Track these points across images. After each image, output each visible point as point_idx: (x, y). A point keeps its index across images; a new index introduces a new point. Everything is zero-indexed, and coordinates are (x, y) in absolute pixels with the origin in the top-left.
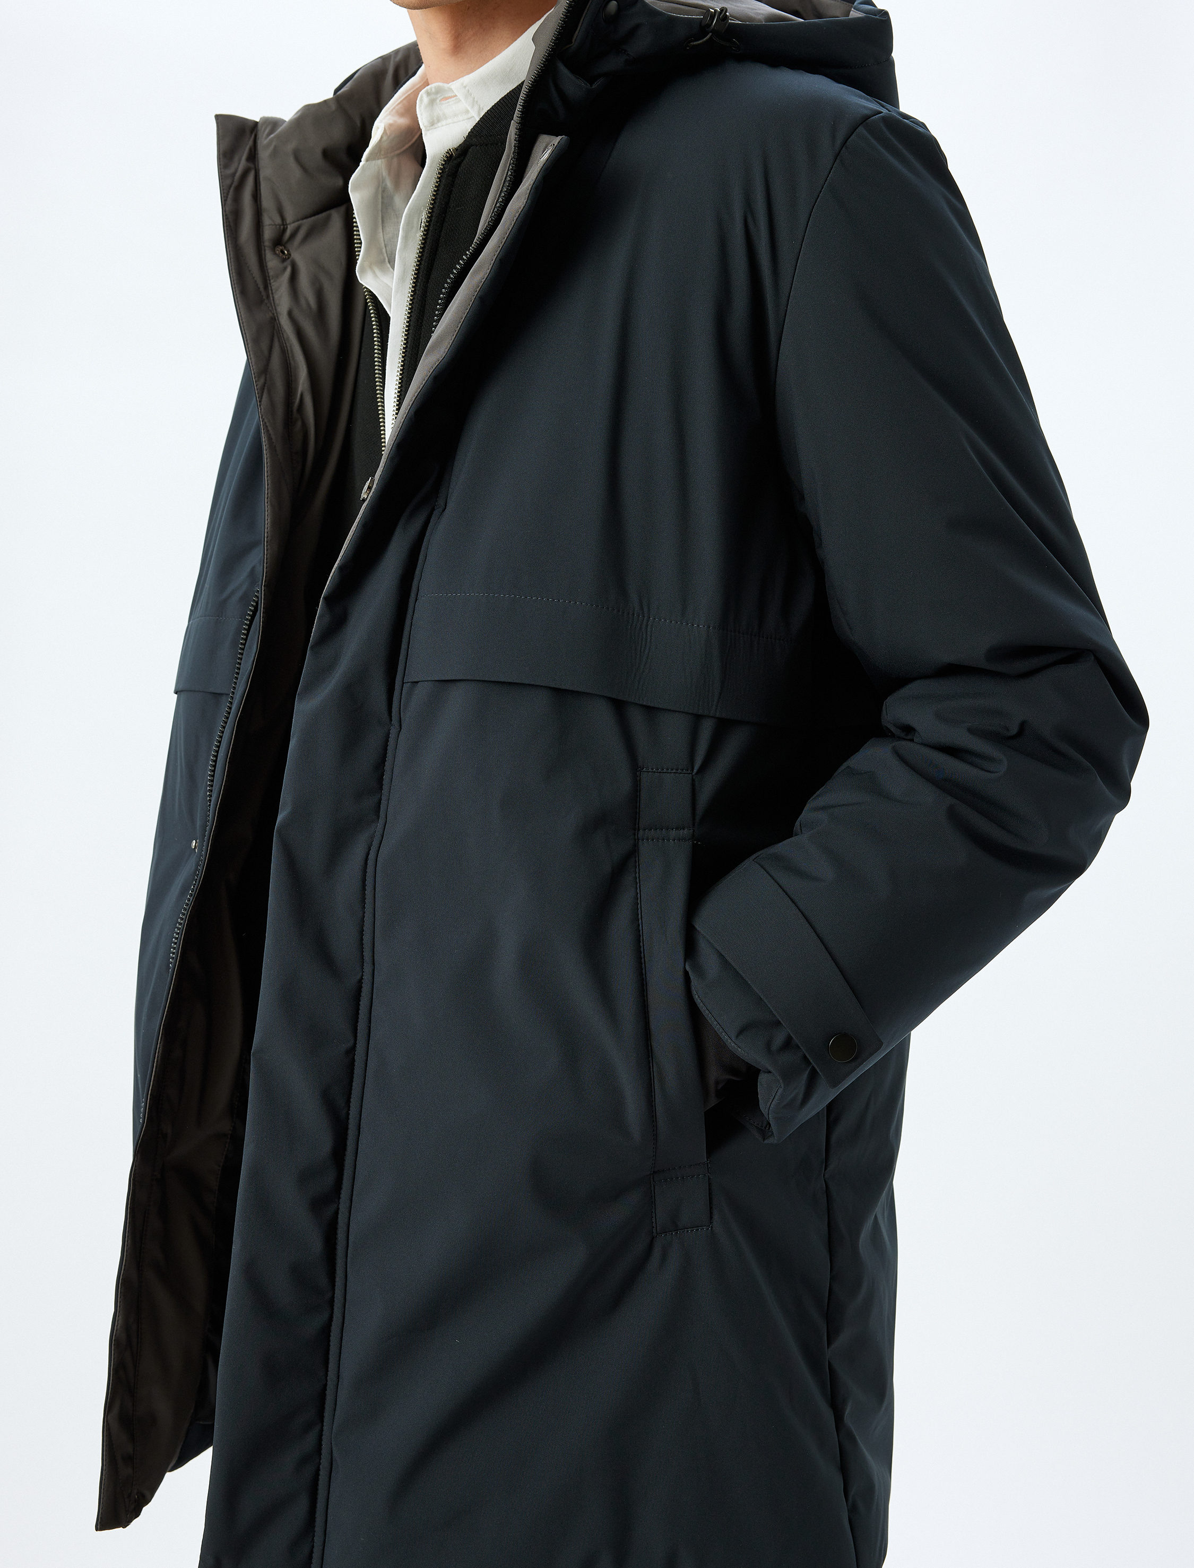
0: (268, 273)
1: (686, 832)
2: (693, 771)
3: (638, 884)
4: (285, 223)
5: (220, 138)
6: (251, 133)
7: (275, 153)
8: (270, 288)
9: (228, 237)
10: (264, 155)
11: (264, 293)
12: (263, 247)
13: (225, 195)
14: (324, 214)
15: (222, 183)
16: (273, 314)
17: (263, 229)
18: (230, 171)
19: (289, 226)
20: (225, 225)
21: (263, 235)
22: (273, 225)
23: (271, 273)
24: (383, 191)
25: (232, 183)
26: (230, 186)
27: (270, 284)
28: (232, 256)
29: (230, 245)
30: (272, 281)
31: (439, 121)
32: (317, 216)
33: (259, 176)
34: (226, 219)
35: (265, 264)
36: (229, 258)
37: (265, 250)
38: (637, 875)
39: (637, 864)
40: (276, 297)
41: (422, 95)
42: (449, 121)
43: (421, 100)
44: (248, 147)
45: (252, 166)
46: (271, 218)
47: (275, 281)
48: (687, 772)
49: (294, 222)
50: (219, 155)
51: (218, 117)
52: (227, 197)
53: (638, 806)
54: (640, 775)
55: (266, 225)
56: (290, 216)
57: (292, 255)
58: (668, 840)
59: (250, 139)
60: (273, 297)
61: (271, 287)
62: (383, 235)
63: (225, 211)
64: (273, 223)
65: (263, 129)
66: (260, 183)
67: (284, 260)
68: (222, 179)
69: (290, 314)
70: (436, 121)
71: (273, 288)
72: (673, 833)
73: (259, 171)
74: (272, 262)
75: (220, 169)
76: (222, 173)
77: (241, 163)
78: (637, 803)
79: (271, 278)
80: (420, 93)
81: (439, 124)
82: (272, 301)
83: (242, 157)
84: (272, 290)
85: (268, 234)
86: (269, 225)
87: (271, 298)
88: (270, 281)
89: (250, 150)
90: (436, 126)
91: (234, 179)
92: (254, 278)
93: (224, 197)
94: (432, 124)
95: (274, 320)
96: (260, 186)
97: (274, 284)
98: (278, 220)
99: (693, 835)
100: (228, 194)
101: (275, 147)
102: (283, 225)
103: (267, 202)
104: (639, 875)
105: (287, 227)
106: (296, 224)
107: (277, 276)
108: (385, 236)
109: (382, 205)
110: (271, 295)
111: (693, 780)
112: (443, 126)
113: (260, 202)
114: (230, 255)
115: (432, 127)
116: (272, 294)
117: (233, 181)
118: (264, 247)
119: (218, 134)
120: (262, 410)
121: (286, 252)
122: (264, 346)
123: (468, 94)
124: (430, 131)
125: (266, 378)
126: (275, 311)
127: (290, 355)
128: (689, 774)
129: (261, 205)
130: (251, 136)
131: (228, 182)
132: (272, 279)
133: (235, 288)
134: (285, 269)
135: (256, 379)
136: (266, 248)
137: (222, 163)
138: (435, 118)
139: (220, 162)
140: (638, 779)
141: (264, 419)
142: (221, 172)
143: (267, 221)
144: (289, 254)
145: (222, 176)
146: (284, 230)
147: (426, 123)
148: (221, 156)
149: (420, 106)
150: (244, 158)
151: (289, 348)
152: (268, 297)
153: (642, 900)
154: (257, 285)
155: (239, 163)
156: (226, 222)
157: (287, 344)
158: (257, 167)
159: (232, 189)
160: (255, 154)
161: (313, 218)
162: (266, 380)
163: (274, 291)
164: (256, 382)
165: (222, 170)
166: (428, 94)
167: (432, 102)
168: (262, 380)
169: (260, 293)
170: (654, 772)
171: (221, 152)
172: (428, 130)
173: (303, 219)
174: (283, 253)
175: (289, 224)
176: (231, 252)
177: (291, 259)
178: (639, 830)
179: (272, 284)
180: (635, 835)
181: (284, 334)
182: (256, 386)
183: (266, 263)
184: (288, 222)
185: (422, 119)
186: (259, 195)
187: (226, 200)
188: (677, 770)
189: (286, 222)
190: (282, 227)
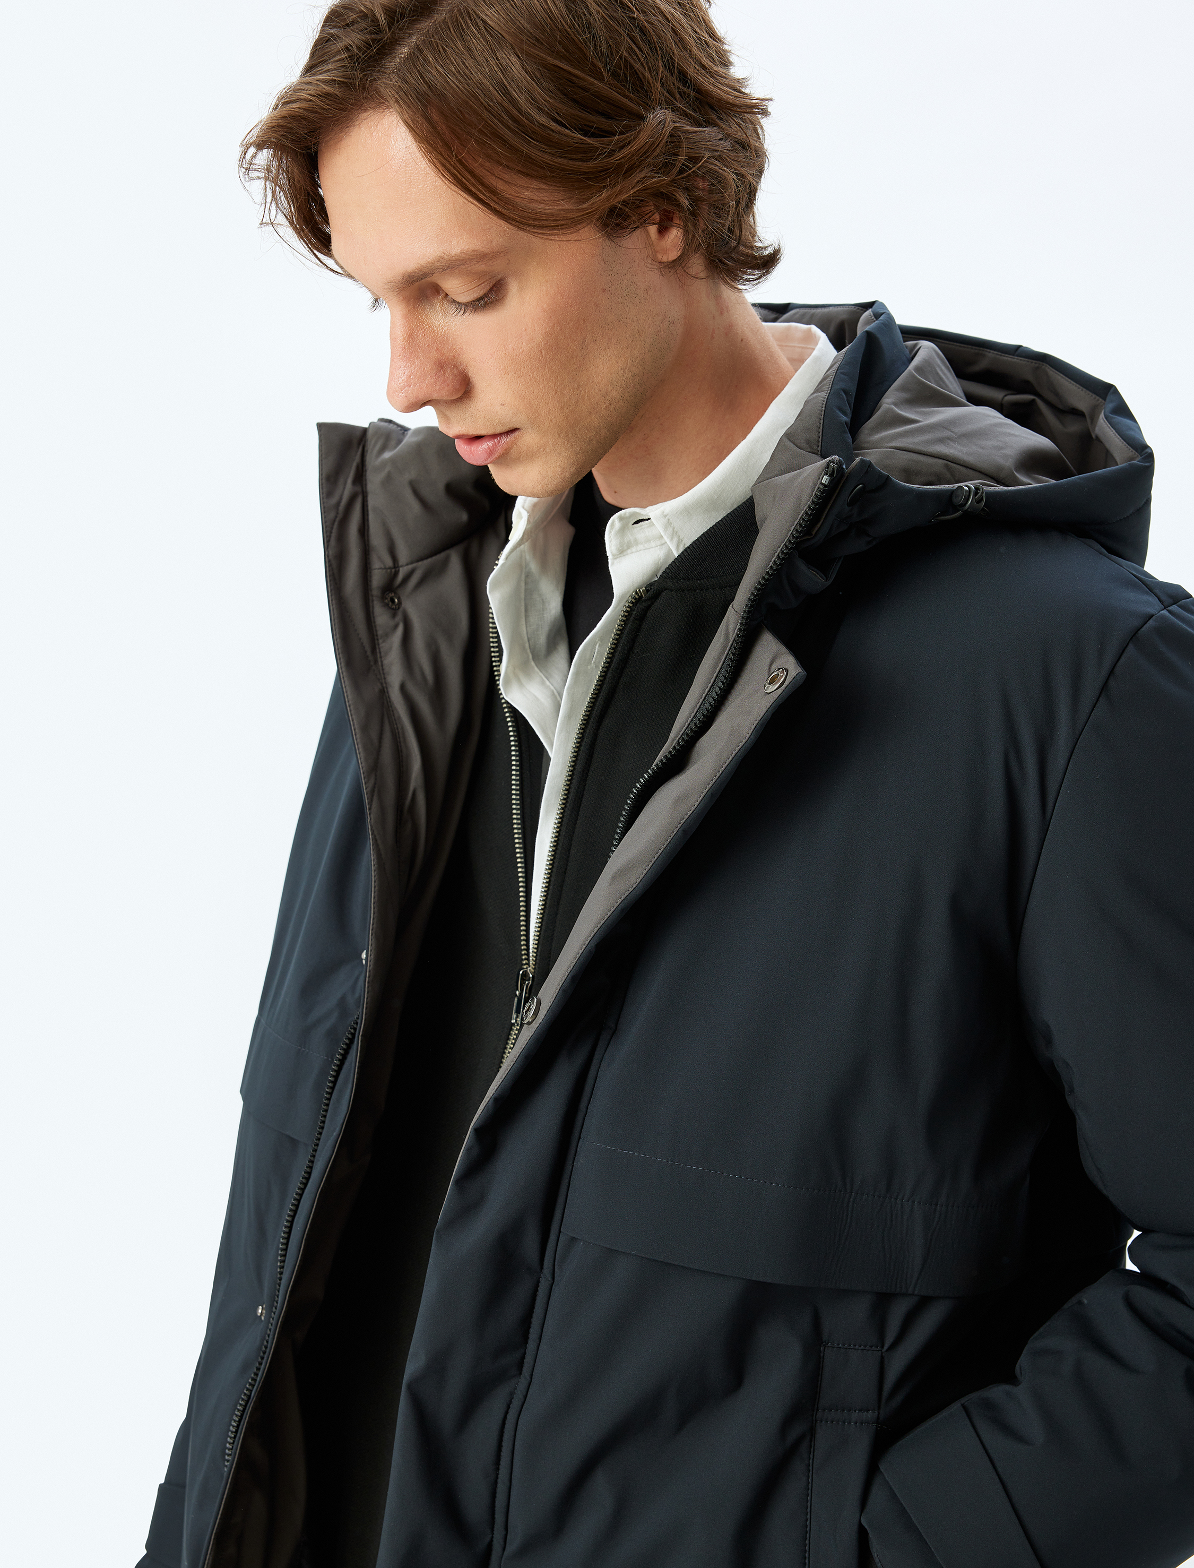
0: (376, 631)
1: (870, 1415)
2: (882, 1347)
3: (811, 1472)
4: (396, 566)
5: (323, 456)
6: (359, 444)
7: (388, 479)
8: (378, 651)
9: (331, 591)
10: (374, 481)
11: (371, 658)
12: (370, 598)
13: (328, 534)
14: (442, 556)
15: (325, 517)
16: (382, 684)
17: (370, 573)
18: (334, 500)
19: (401, 569)
20: (328, 575)
21: (371, 581)
22: (383, 569)
23: (380, 632)
24: (527, 577)
25: (336, 517)
26: (334, 521)
27: (378, 644)
28: (336, 615)
29: (334, 601)
30: (380, 641)
31: (629, 547)
32: (434, 558)
33: (367, 506)
34: (329, 566)
35: (372, 618)
36: (332, 618)
37: (373, 601)
38: (811, 1461)
39: (812, 1449)
40: (386, 662)
41: (613, 522)
42: (641, 547)
43: (612, 525)
44: (355, 464)
45: (358, 489)
46: (382, 562)
47: (384, 642)
48: (876, 1349)
49: (407, 564)
50: (322, 479)
51: (321, 426)
52: (330, 537)
53: (819, 1385)
54: (824, 1351)
55: (375, 569)
56: (404, 555)
57: (403, 603)
58: (849, 1423)
59: (357, 452)
60: (382, 662)
61: (379, 649)
62: (526, 627)
63: (328, 556)
64: (382, 566)
65: (373, 442)
66: (368, 511)
67: (394, 616)
68: (324, 512)
69: (403, 688)
70: (625, 548)
71: (382, 650)
72: (855, 1415)
73: (367, 496)
74: (382, 617)
75: (323, 499)
76: (325, 504)
77: (347, 488)
78: (818, 1381)
79: (379, 637)
80: (612, 518)
81: (629, 551)
82: (380, 668)
83: (347, 478)
84: (380, 653)
85: (377, 579)
86: (379, 569)
87: (380, 663)
88: (378, 640)
89: (357, 467)
90: (625, 553)
91: (338, 510)
92: (360, 639)
93: (327, 536)
94: (622, 552)
95: (383, 693)
96: (368, 515)
97: (384, 646)
98: (389, 563)
99: (878, 1418)
100: (331, 532)
101: (389, 473)
102: (395, 567)
103: (377, 539)
104: (813, 1462)
105: (399, 570)
106: (410, 567)
107: (387, 635)
108: (528, 628)
109: (525, 592)
110: (379, 660)
111: (882, 1358)
112: (632, 553)
113: (368, 536)
114: (334, 615)
115: (621, 555)
116: (381, 657)
117: (337, 513)
118: (372, 596)
119: (320, 450)
120: (372, 820)
121: (396, 600)
122: (374, 735)
123: (668, 524)
124: (618, 559)
125: (376, 776)
126: (383, 680)
127: (401, 739)
128: (878, 1351)
129: (368, 540)
130: (358, 448)
131: (332, 515)
132: (381, 639)
133: (340, 659)
134: (396, 626)
135: (366, 779)
136: (374, 598)
137: (325, 490)
138: (625, 545)
139: (322, 489)
140: (822, 1355)
141: (373, 831)
142: (323, 503)
143: (376, 564)
144: (400, 603)
145: (324, 508)
146: (396, 573)
147: (615, 552)
148: (324, 480)
149: (610, 532)
150: (350, 481)
151: (400, 731)
152: (376, 662)
153: (813, 1491)
154: (364, 648)
155: (344, 488)
156: (329, 571)
157: (398, 725)
158: (364, 489)
159: (336, 523)
160: (363, 472)
161: (429, 560)
162: (376, 779)
163: (382, 654)
164: (365, 783)
165: (325, 500)
166: (621, 518)
167: (623, 530)
168: (372, 781)
169: (367, 657)
170: (840, 1348)
171: (324, 475)
172: (616, 558)
173: (418, 561)
174: (393, 601)
175: (402, 566)
176: (335, 611)
177: (401, 609)
178: (818, 1410)
179: (381, 645)
180: (812, 1416)
181: (395, 712)
182: (366, 789)
183: (374, 617)
184: (400, 564)
185: (610, 547)
186: (366, 527)
187: (328, 541)
188: (865, 1346)
189: (398, 564)
190: (393, 570)
